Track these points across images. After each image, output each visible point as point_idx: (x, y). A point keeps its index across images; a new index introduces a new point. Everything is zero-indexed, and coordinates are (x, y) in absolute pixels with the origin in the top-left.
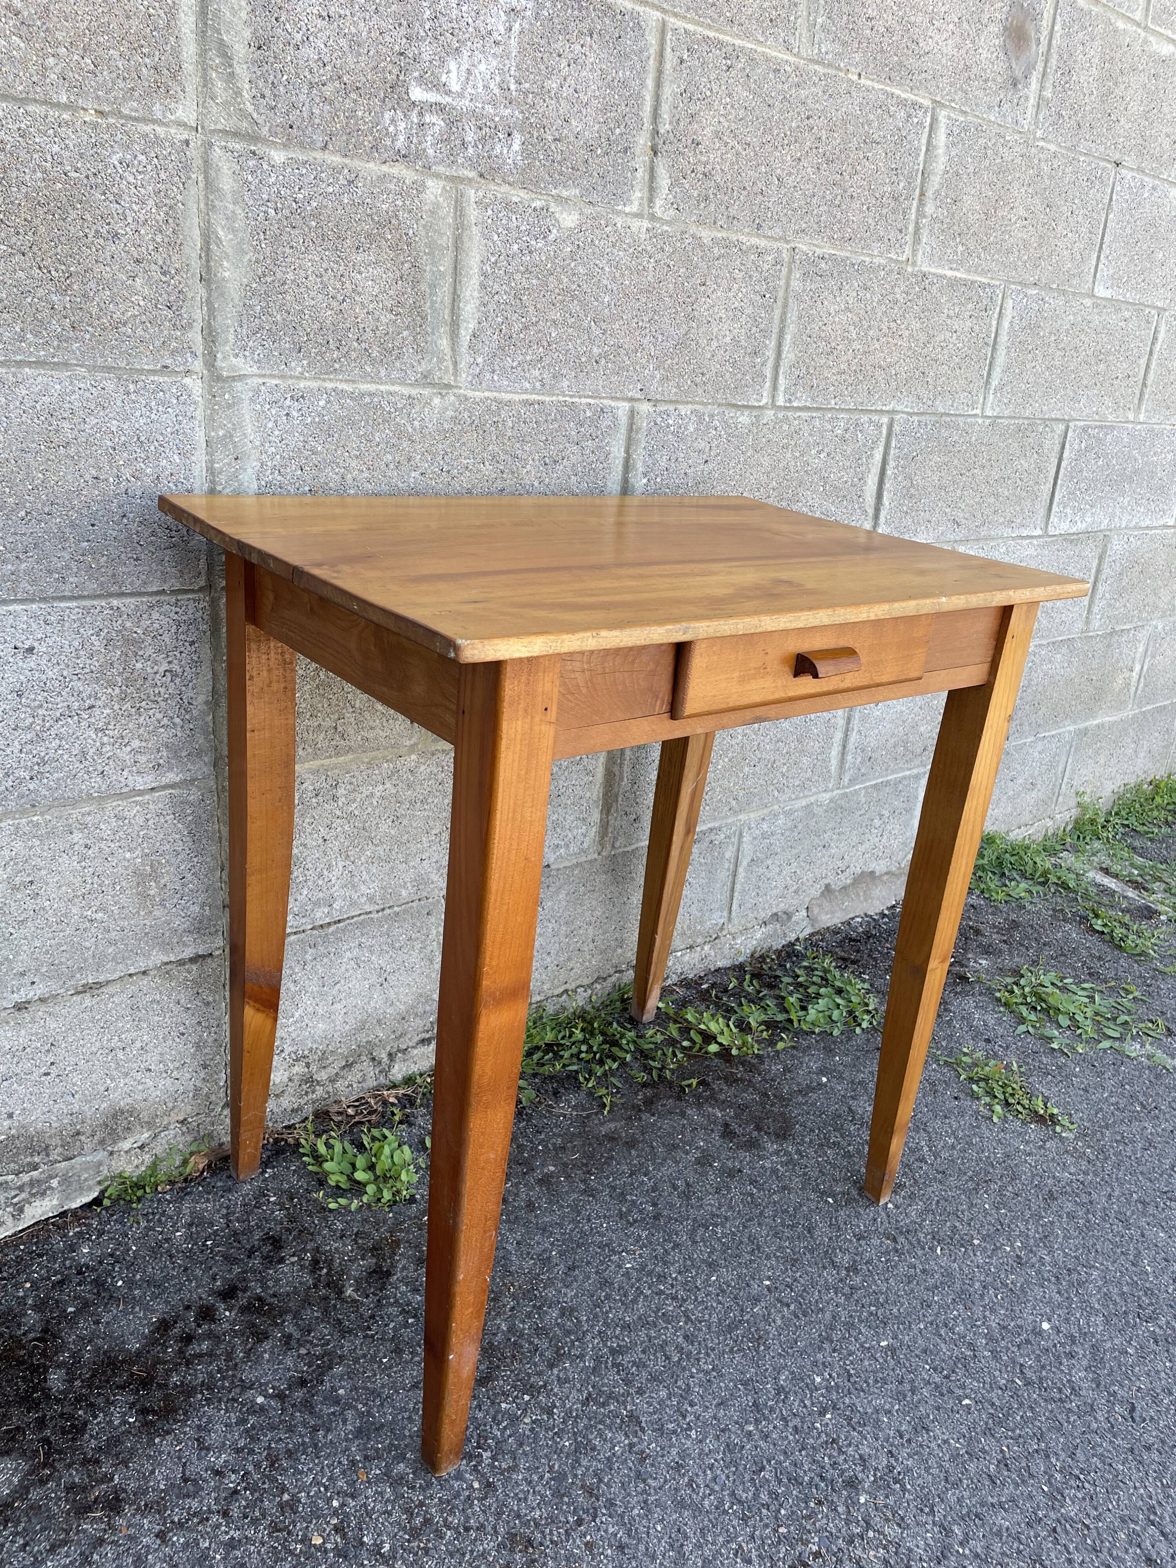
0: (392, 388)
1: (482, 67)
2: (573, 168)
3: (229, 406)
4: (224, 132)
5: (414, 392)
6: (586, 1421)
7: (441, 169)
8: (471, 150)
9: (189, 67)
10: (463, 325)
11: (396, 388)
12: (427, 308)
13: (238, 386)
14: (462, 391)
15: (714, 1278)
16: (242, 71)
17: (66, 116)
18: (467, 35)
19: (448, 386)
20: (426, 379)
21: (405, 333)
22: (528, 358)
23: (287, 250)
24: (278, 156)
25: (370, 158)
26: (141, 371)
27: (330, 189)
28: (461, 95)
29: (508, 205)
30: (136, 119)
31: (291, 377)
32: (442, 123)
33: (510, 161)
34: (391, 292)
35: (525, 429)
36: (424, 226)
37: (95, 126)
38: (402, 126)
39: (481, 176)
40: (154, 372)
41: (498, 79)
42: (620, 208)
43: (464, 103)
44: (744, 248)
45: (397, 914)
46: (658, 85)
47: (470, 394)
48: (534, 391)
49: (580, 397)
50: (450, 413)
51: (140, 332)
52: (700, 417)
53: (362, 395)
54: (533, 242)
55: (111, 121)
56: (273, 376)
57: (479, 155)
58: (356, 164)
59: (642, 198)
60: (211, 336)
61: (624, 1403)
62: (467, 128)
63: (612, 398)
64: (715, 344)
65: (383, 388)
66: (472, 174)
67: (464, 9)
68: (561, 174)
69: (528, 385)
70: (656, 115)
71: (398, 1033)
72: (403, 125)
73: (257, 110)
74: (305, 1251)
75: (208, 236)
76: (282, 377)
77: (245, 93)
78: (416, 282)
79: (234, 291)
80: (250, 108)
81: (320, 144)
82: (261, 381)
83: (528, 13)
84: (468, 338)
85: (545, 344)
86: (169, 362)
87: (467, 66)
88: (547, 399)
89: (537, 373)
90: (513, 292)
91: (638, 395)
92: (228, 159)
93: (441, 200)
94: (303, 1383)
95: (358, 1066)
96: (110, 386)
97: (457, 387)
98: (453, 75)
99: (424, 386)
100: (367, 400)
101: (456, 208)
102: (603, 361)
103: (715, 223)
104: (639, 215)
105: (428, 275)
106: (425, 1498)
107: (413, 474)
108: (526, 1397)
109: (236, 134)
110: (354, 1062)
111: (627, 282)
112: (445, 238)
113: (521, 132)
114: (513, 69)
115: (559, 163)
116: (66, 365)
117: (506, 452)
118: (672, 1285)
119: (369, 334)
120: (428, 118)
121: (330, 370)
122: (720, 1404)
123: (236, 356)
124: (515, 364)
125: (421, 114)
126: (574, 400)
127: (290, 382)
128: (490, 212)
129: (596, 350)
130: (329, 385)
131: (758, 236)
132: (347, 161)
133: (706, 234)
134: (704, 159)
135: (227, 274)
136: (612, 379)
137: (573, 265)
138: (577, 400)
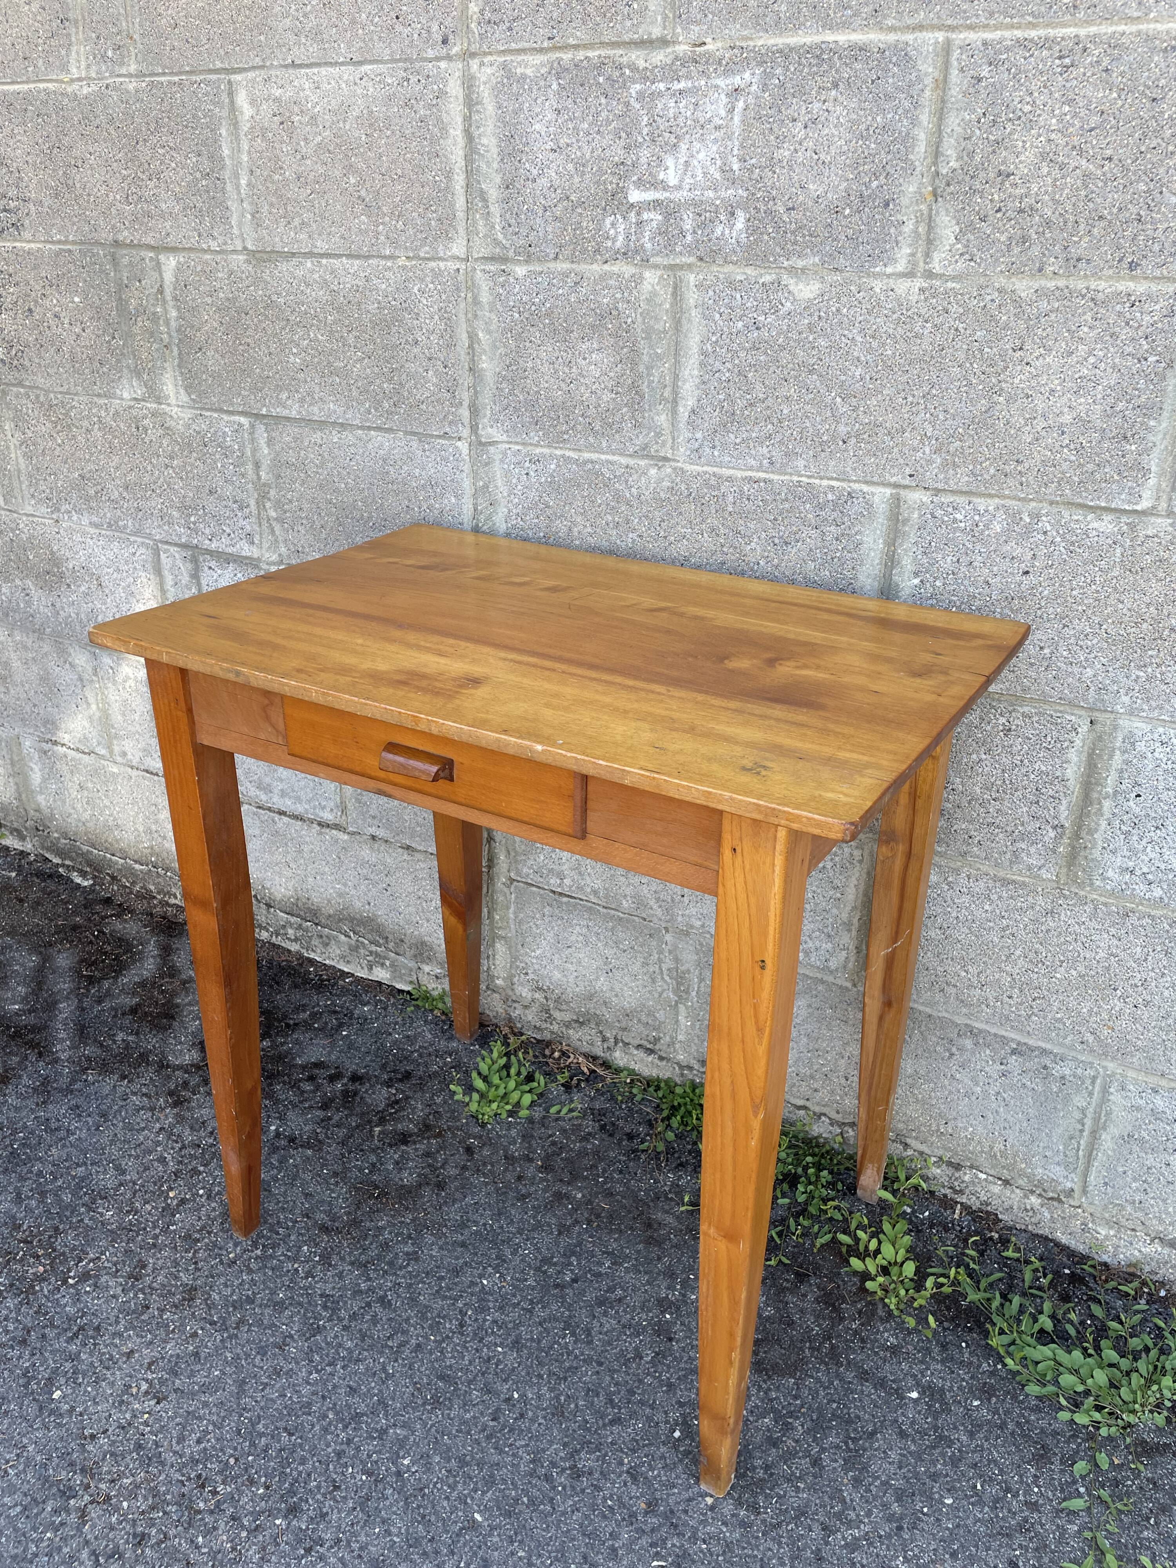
0: (610, 457)
1: (701, 156)
2: (811, 235)
3: (487, 464)
4: (483, 258)
5: (631, 462)
6: (306, 1300)
7: (658, 260)
8: (689, 238)
9: (461, 215)
10: (681, 403)
11: (616, 458)
12: (645, 388)
13: (492, 449)
14: (679, 464)
15: (500, 1349)
16: (495, 209)
17: (389, 264)
18: (685, 130)
19: (665, 459)
20: (643, 452)
21: (625, 410)
22: (754, 435)
23: (527, 344)
24: (520, 271)
25: (593, 261)
26: (432, 436)
27: (561, 291)
28: (679, 187)
29: (731, 284)
30: (428, 259)
31: (531, 444)
32: (660, 218)
33: (733, 241)
34: (612, 374)
35: (750, 506)
36: (641, 314)
37: (404, 268)
38: (621, 228)
39: (701, 259)
40: (439, 437)
41: (719, 163)
42: (878, 269)
43: (682, 195)
44: (1100, 296)
45: (621, 919)
46: (940, 115)
47: (688, 467)
48: (760, 469)
49: (821, 478)
50: (666, 484)
51: (430, 409)
52: (1015, 517)
53: (586, 462)
54: (762, 318)
55: (414, 262)
56: (517, 443)
57: (698, 241)
58: (583, 267)
59: (913, 255)
60: (474, 410)
61: (330, 1320)
62: (685, 217)
63: (866, 483)
64: (1040, 424)
65: (603, 457)
66: (692, 259)
67: (681, 105)
68: (795, 243)
69: (753, 463)
70: (937, 153)
71: (623, 1025)
72: (623, 227)
73: (505, 237)
74: (403, 1092)
75: (472, 337)
76: (523, 444)
77: (497, 227)
78: (634, 364)
79: (490, 378)
80: (500, 237)
81: (552, 256)
82: (507, 446)
83: (754, 88)
84: (687, 414)
85: (775, 421)
86: (448, 430)
87: (685, 159)
88: (775, 477)
89: (765, 450)
90: (736, 370)
91: (907, 481)
92: (486, 280)
93: (658, 288)
94: (292, 1140)
95: (586, 1029)
96: (415, 444)
97: (674, 460)
98: (671, 172)
99: (643, 457)
100: (590, 466)
101: (674, 294)
102: (854, 440)
103: (1040, 270)
104: (909, 274)
105: (645, 358)
106: (216, 1234)
107: (631, 535)
108: (317, 1259)
109: (492, 259)
110: (582, 1024)
111: (889, 352)
112: (662, 323)
113: (746, 209)
114: (735, 149)
115: (793, 233)
116: (390, 430)
117: (728, 527)
118: (477, 1320)
119: (592, 411)
120: (645, 216)
121: (560, 440)
122: (351, 1388)
123: (492, 427)
124: (738, 441)
125: (638, 214)
126: (812, 481)
127: (530, 448)
128: (711, 293)
129: (842, 429)
130: (558, 452)
131: (1133, 278)
132: (574, 266)
133: (1024, 287)
134: (1018, 192)
135: (484, 366)
136: (866, 461)
137: (811, 338)
138: (817, 481)
